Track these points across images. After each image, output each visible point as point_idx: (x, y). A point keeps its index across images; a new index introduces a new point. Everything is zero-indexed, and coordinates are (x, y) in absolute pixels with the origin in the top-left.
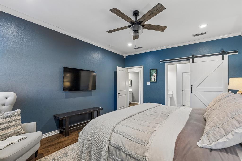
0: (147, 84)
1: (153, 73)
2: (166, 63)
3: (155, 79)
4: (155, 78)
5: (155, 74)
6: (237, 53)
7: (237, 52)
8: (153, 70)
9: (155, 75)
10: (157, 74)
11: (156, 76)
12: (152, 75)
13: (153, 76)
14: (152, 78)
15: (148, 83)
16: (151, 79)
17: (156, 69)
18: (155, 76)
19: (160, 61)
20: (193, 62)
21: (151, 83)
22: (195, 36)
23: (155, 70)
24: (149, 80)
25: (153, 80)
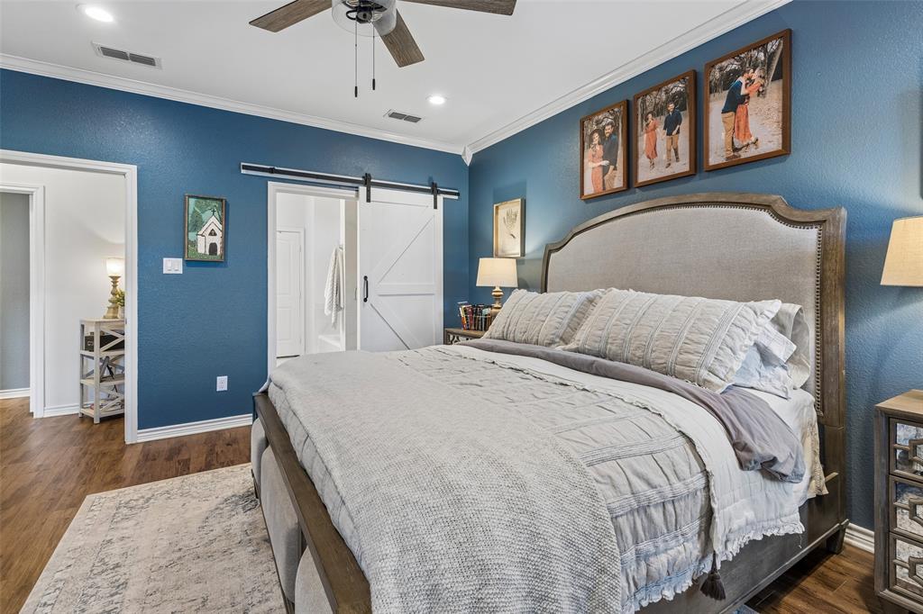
0: (165, 272)
1: (204, 216)
2: (269, 182)
3: (213, 247)
4: (218, 240)
5: (218, 224)
6: (456, 197)
7: (458, 194)
8: (203, 202)
9: (213, 227)
10: (225, 221)
11: (219, 234)
12: (198, 224)
13: (206, 230)
14: (201, 241)
15: (173, 266)
16: (194, 244)
17: (222, 200)
18: (213, 233)
19: (245, 167)
20: (368, 200)
21: (188, 263)
22: (394, 115)
23: (214, 203)
24: (182, 248)
25: (202, 248)
